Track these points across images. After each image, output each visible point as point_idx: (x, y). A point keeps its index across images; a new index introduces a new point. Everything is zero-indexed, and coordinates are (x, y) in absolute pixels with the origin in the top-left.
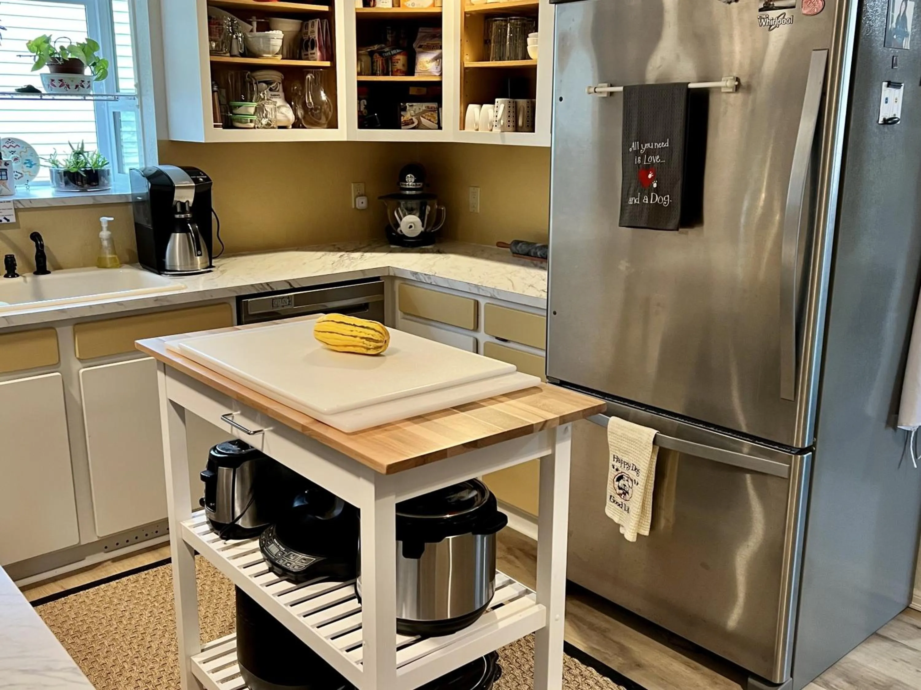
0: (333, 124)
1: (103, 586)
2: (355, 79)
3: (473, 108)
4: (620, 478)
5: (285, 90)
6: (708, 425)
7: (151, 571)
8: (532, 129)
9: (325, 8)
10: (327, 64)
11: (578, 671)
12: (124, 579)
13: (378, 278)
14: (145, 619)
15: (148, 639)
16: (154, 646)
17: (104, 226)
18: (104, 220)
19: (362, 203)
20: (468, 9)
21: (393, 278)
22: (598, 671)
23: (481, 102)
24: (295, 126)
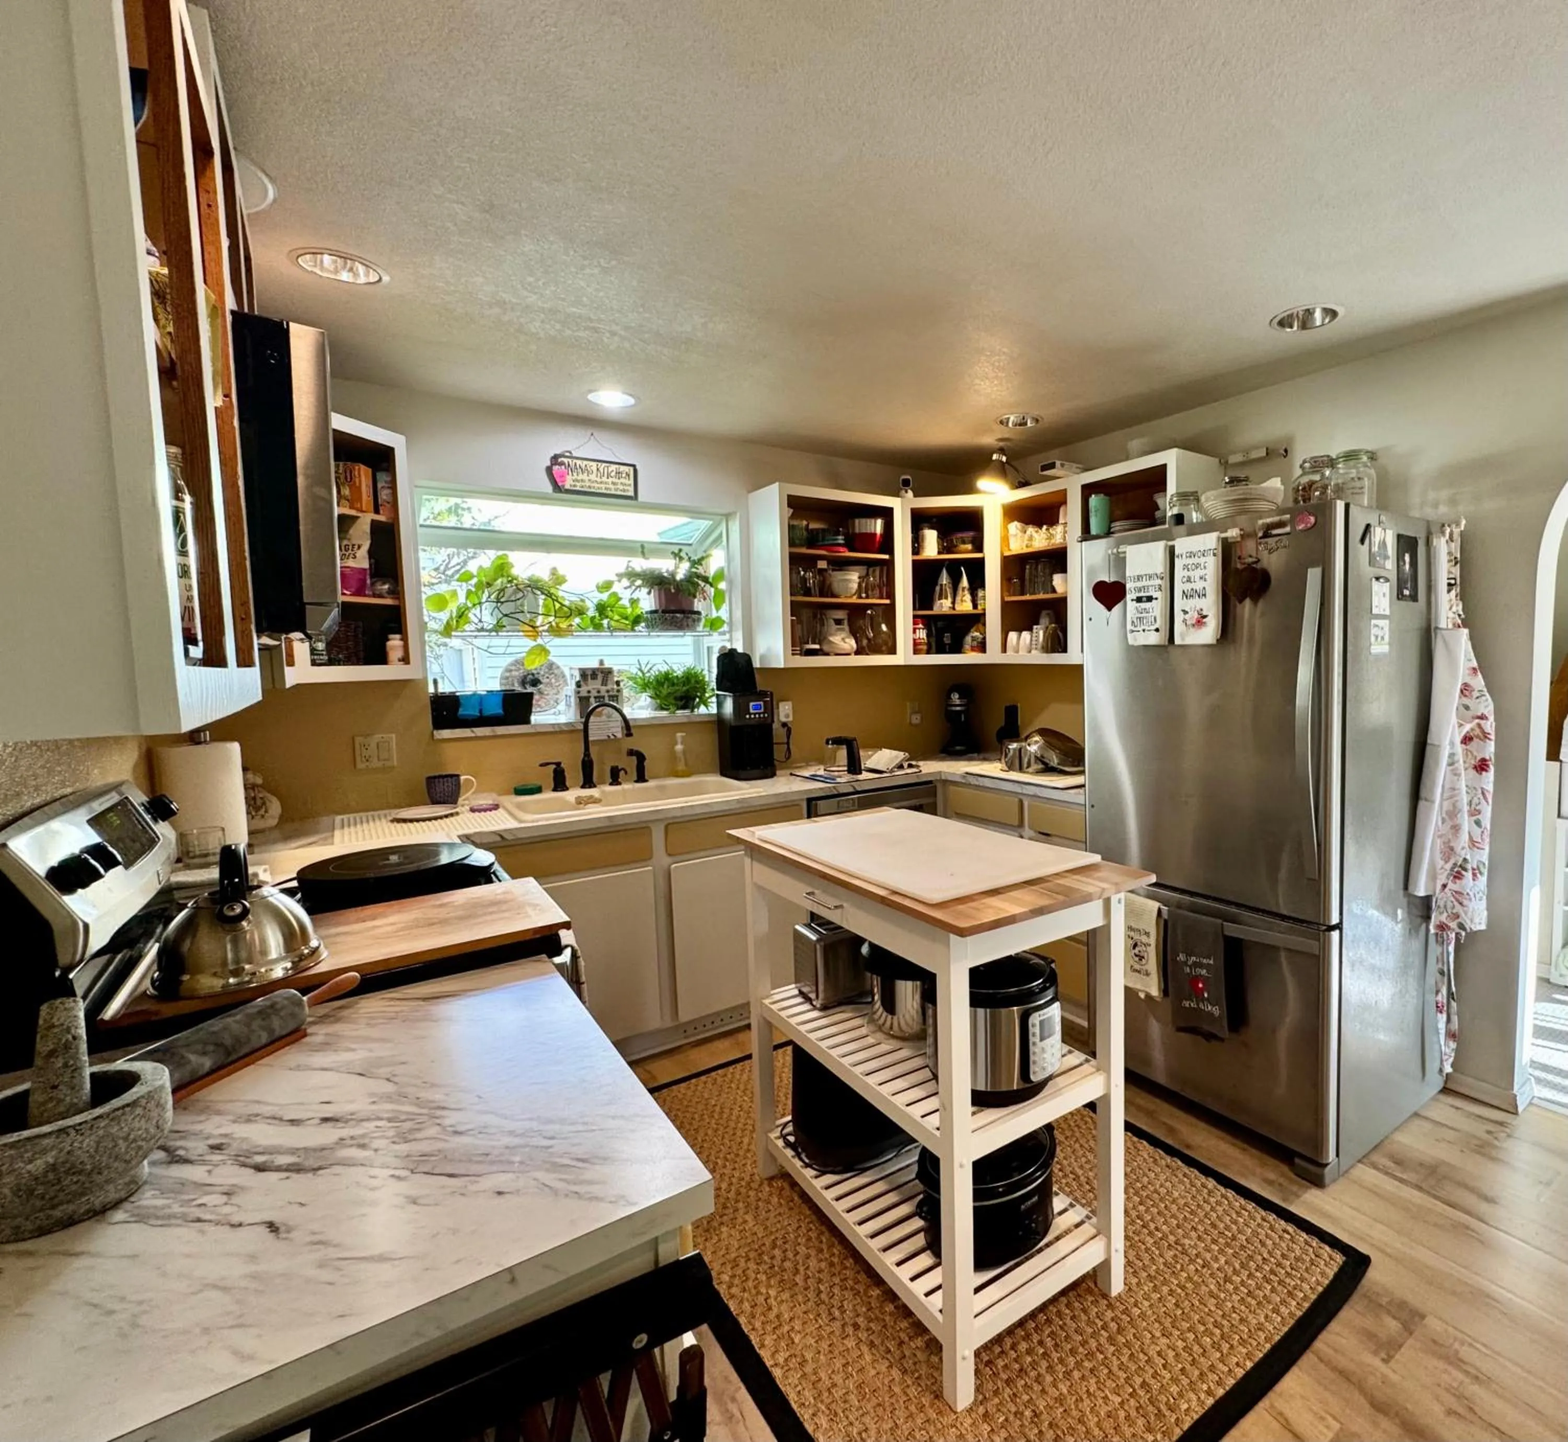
0: (892, 651)
1: (693, 1081)
2: (911, 613)
3: (1013, 636)
4: (1135, 946)
5: (850, 625)
6: (1238, 905)
7: (739, 1066)
8: (1065, 650)
9: (886, 557)
10: (887, 602)
11: (1163, 1162)
12: (713, 1074)
13: (931, 782)
14: (735, 1112)
15: (739, 1133)
16: (746, 1140)
17: (679, 740)
18: (679, 735)
19: (916, 719)
20: (1007, 554)
21: (946, 782)
22: (1183, 1161)
23: (1020, 630)
24: (858, 653)
